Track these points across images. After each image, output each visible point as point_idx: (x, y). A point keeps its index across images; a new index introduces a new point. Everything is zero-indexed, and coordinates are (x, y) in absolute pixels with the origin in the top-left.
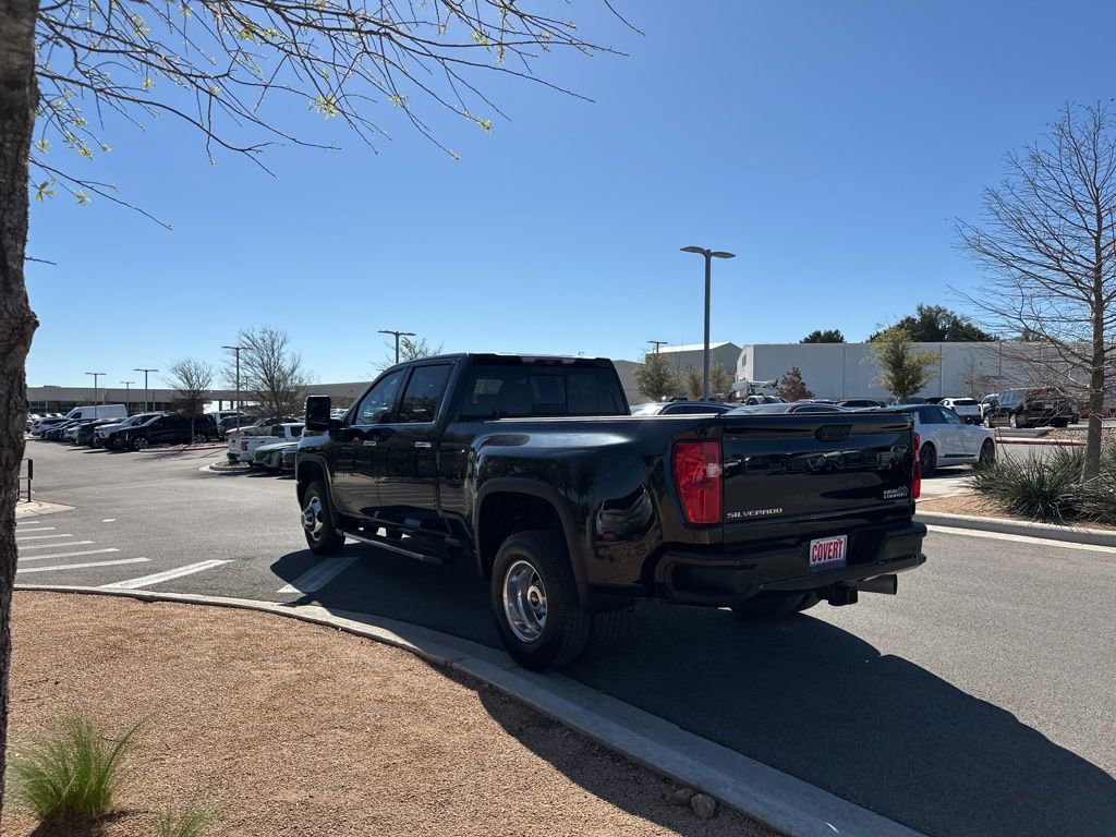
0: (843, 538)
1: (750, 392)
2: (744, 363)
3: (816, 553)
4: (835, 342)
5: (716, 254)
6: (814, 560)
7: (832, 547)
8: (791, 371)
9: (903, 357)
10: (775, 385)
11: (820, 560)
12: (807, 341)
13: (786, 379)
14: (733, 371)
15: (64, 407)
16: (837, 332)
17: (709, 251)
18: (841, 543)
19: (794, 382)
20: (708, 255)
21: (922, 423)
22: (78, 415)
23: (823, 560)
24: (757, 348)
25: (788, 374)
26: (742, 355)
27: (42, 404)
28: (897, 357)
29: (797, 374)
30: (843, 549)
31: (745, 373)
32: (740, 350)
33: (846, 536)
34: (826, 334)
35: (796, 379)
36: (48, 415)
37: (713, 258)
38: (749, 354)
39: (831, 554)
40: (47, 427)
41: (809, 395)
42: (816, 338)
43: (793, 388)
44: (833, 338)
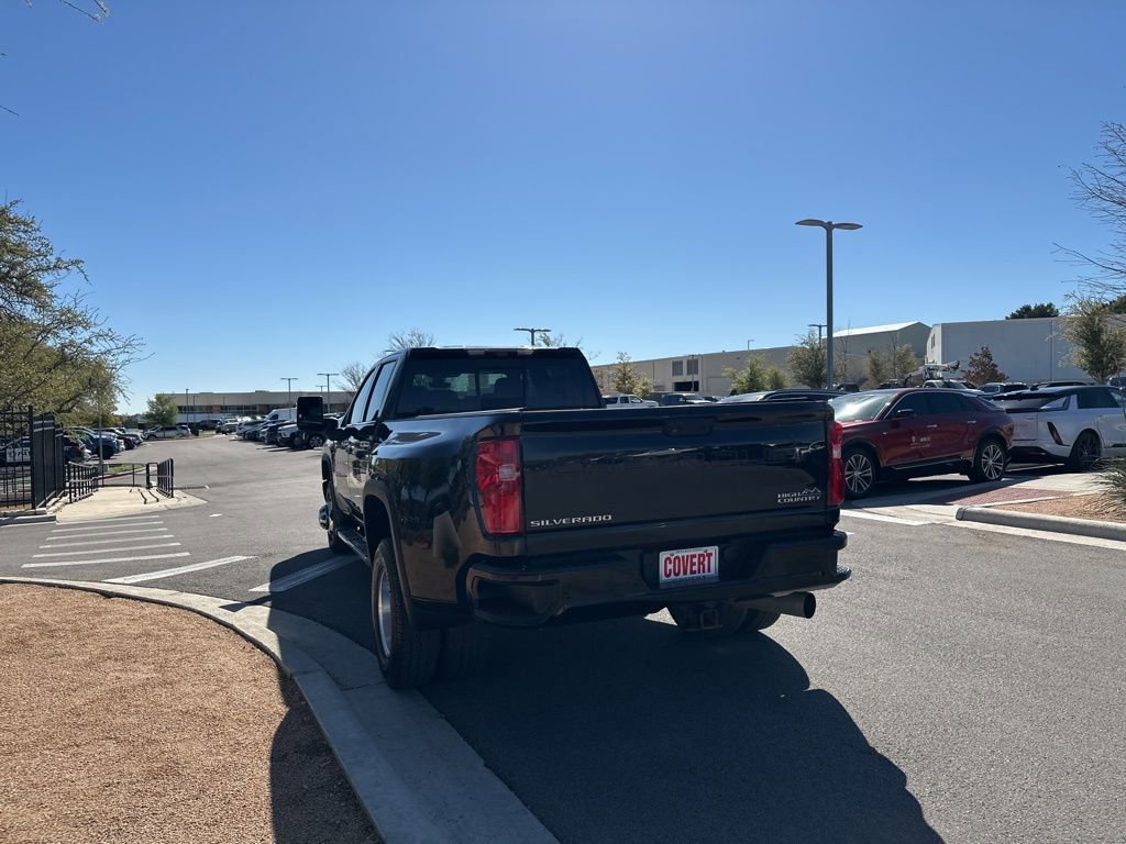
0: (714, 550)
1: (928, 376)
2: (933, 345)
3: (670, 566)
4: (1049, 316)
5: (839, 226)
6: (667, 576)
7: (695, 560)
8: (980, 352)
9: (1100, 330)
10: (956, 368)
11: (676, 575)
12: (1014, 316)
13: (974, 361)
14: (922, 354)
15: (266, 409)
16: (1050, 306)
17: (830, 223)
18: (711, 554)
19: (983, 364)
20: (829, 227)
21: (1080, 407)
22: (276, 417)
23: (681, 576)
24: (945, 327)
25: (976, 355)
26: (932, 335)
27: (254, 407)
28: (1093, 332)
29: (987, 355)
30: (714, 562)
31: (934, 355)
32: (929, 329)
33: (717, 548)
34: (1037, 308)
35: (986, 360)
36: (259, 418)
37: (835, 231)
38: (937, 333)
39: (695, 568)
40: (248, 428)
41: (1001, 378)
42: (1025, 312)
43: (983, 370)
44: (1045, 312)
